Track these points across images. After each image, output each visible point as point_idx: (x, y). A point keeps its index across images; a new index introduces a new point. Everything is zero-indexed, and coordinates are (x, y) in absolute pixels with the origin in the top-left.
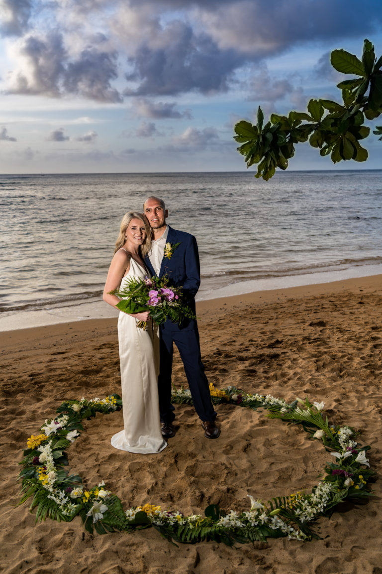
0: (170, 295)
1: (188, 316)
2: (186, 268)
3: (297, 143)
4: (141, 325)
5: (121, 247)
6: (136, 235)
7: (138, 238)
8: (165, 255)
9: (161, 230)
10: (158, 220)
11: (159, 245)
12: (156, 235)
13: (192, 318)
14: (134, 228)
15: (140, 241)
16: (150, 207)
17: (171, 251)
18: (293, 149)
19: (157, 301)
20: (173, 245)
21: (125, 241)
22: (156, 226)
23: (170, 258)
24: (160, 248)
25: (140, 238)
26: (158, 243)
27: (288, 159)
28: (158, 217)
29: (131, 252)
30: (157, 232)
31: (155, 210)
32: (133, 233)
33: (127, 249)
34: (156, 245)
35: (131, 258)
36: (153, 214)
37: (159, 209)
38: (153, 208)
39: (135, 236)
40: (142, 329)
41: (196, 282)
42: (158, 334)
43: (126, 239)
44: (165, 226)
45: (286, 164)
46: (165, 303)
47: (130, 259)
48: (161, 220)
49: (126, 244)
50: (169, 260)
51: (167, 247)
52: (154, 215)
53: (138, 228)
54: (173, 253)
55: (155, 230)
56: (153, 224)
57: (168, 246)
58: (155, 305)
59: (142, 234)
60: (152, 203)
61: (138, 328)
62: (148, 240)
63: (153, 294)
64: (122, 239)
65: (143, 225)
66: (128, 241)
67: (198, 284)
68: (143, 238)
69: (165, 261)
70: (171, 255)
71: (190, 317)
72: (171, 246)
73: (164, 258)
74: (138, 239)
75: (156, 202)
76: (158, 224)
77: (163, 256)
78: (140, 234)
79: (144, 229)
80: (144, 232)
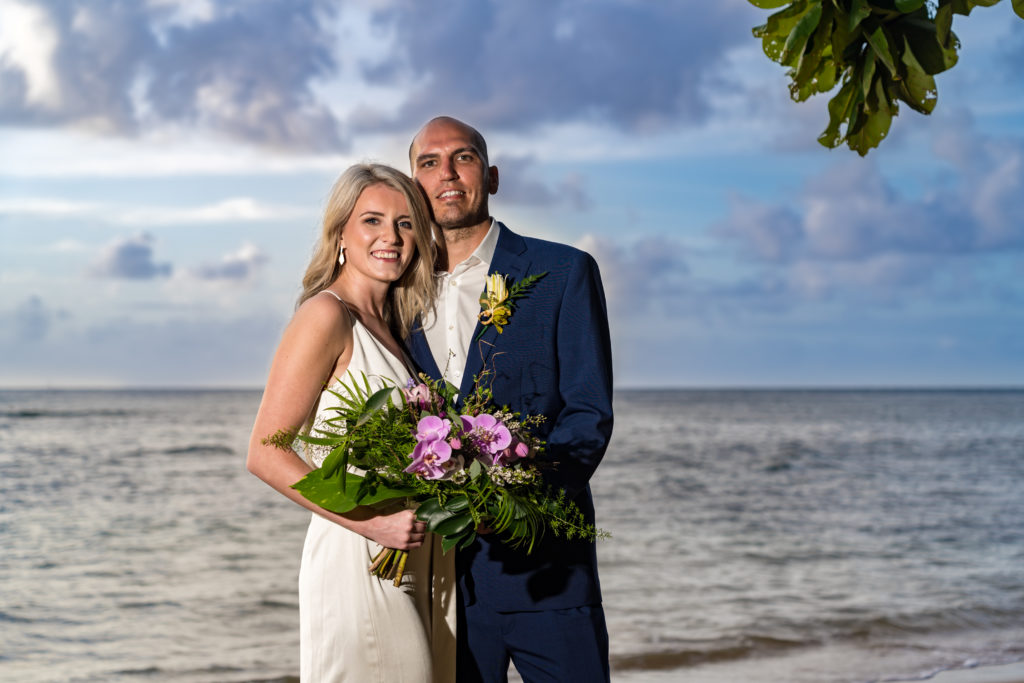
0: (497, 438)
1: (563, 530)
2: (562, 369)
3: (966, 12)
4: (384, 569)
5: (321, 288)
6: (379, 245)
7: (386, 255)
8: (483, 318)
9: (470, 235)
10: (462, 196)
11: (463, 289)
12: (453, 250)
13: (576, 535)
14: (373, 220)
15: (393, 265)
16: (435, 150)
17: (504, 303)
18: (950, 40)
19: (446, 456)
20: (515, 286)
21: (338, 269)
22: (453, 215)
23: (500, 330)
24: (464, 297)
25: (391, 256)
26: (459, 281)
27: (937, 77)
28: (461, 184)
29: (359, 304)
30: (456, 241)
31: (452, 159)
32: (367, 238)
33: (343, 293)
34: (452, 287)
35: (358, 323)
36: (442, 172)
37: (464, 157)
38: (444, 151)
39: (375, 247)
40: (388, 584)
41: (598, 418)
42: (451, 619)
43: (342, 260)
44: (485, 223)
45: (930, 96)
46: (475, 469)
47: (353, 324)
48: (471, 197)
49: (340, 280)
50: (498, 334)
51: (490, 289)
52: (447, 175)
53: (388, 220)
54: (513, 311)
55: (450, 234)
56: (444, 211)
57: (497, 286)
58: (438, 475)
59: (399, 242)
60: (443, 136)
61: (375, 578)
62: (422, 269)
63: (433, 428)
64: (327, 259)
65: (406, 207)
66: (348, 267)
67: (606, 425)
68: (404, 257)
69: (484, 341)
70: (506, 317)
71: (570, 533)
72: (508, 285)
73: (480, 327)
74: (386, 260)
75: (454, 134)
76: (459, 208)
77: (475, 321)
78: (392, 238)
79: (409, 226)
80: (407, 235)
